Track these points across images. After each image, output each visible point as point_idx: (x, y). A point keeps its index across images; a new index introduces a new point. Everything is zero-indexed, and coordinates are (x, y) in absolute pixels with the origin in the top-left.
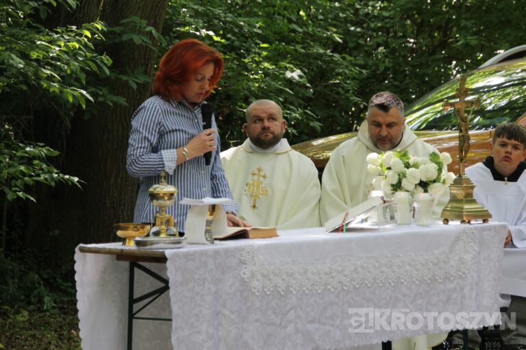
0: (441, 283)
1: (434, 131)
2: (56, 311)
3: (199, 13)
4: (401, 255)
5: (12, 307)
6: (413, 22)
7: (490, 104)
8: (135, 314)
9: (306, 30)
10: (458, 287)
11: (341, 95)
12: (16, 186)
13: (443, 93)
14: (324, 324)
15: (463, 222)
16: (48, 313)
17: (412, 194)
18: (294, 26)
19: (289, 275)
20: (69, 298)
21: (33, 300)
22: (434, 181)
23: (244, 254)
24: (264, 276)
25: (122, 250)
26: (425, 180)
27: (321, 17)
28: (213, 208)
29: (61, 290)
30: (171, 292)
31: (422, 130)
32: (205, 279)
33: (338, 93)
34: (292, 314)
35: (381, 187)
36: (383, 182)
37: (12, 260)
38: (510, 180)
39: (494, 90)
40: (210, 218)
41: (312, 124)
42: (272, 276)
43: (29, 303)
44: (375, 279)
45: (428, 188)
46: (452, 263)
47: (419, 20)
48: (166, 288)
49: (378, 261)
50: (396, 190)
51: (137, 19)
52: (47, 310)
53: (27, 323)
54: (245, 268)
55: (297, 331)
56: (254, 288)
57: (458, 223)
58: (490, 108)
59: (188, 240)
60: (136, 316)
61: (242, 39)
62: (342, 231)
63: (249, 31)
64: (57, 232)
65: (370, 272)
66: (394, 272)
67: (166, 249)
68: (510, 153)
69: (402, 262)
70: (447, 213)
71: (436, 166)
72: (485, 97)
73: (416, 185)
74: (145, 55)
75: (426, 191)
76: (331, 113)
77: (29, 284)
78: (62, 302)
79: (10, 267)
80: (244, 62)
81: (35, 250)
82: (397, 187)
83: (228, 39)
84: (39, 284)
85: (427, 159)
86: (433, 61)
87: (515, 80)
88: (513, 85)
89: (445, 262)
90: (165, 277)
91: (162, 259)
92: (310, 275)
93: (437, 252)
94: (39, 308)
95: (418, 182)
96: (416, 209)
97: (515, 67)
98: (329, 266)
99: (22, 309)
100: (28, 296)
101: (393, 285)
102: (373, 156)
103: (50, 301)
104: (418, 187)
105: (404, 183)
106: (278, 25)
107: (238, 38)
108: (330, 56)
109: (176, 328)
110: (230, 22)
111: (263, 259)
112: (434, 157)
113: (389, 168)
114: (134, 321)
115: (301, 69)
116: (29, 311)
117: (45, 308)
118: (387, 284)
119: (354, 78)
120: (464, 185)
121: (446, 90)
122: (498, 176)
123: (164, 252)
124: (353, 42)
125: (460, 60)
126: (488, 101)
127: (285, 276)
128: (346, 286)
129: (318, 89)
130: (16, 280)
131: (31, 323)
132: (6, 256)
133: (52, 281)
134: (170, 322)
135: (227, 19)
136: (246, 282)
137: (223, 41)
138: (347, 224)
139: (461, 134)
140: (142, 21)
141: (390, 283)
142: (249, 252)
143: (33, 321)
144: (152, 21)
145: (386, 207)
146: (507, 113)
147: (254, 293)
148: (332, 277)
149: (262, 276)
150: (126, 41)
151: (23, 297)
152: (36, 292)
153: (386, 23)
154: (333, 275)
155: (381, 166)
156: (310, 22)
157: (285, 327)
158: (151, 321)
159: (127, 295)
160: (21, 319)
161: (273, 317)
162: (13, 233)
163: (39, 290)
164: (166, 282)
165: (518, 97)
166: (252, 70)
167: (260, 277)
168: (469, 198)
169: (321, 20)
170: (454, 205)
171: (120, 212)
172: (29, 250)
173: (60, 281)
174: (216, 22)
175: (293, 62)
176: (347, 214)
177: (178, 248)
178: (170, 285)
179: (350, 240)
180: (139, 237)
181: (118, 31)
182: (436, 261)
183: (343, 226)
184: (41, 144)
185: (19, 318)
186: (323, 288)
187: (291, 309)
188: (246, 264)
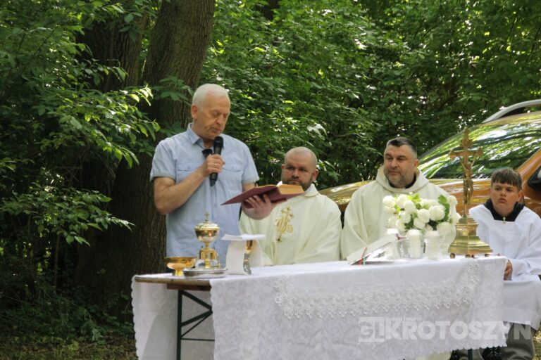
0: (448, 309)
1: (442, 180)
2: (103, 342)
3: (229, 73)
4: (414, 285)
5: (64, 338)
6: (423, 80)
7: (493, 154)
8: (184, 334)
9: (325, 87)
10: (460, 313)
11: (358, 145)
12: (73, 230)
13: (451, 145)
14: (347, 344)
15: (467, 256)
16: (96, 344)
17: (423, 232)
18: (314, 84)
19: (316, 301)
20: (115, 330)
21: (82, 332)
22: (442, 221)
23: (278, 283)
24: (295, 302)
25: (172, 280)
26: (434, 220)
27: (338, 75)
28: (250, 243)
29: (107, 323)
30: (214, 316)
31: (432, 178)
33: (355, 144)
34: (319, 335)
35: (395, 226)
36: (398, 221)
37: (63, 296)
38: (507, 220)
39: (497, 142)
40: (248, 252)
41: (330, 174)
42: (301, 302)
43: (79, 335)
44: (391, 305)
45: (437, 227)
46: (458, 291)
47: (428, 79)
48: (210, 313)
49: (394, 290)
50: (409, 228)
51: (174, 79)
52: (95, 341)
53: (78, 352)
54: (279, 295)
55: (323, 350)
56: (287, 313)
57: (463, 257)
58: (493, 158)
59: (230, 271)
60: (184, 337)
61: (267, 96)
62: (362, 263)
63: (274, 90)
64: (103, 271)
65: (387, 299)
66: (408, 299)
67: (210, 278)
68: (505, 195)
69: (415, 290)
70: (454, 248)
71: (443, 207)
72: (488, 149)
73: (426, 224)
74: (182, 111)
75: (435, 229)
76: (348, 164)
77: (79, 318)
78: (108, 334)
79: (62, 303)
80: (269, 117)
81: (84, 287)
82: (410, 225)
83: (254, 96)
84: (88, 317)
85: (436, 201)
86: (441, 116)
87: (516, 134)
88: (514, 138)
89: (452, 291)
90: (209, 303)
91: (206, 287)
92: (335, 302)
93: (445, 282)
94: (88, 340)
95: (428, 221)
96: (427, 245)
97: (516, 121)
98: (351, 294)
99: (72, 340)
100: (78, 329)
101: (407, 310)
102: (388, 199)
103: (97, 333)
104: (428, 225)
105: (416, 222)
106: (301, 84)
107: (263, 95)
108: (347, 110)
109: (218, 347)
110: (257, 82)
111: (294, 287)
112: (442, 200)
113: (403, 210)
114: (182, 341)
115: (320, 123)
116: (79, 342)
117: (93, 339)
118: (402, 311)
119: (369, 131)
120: (469, 224)
121: (454, 142)
122: (497, 216)
123: (209, 281)
124: (367, 98)
125: (466, 116)
126: (492, 152)
127: (313, 303)
128: (366, 311)
129: (336, 141)
130: (68, 314)
131: (81, 353)
132: (58, 293)
133: (99, 315)
134: (212, 342)
135: (254, 78)
136: (279, 307)
137: (250, 98)
138: (366, 257)
139: (465, 179)
140: (179, 81)
141: (405, 309)
142: (281, 281)
143: (83, 351)
144: (189, 81)
145: (400, 243)
146: (509, 163)
147: (286, 317)
148: (354, 304)
149: (293, 302)
150: (165, 99)
151: (73, 329)
152: (85, 325)
153: (398, 82)
154: (355, 302)
155: (396, 207)
156: (328, 80)
157: (313, 347)
158: (197, 342)
159: (176, 319)
160: (72, 349)
161: (302, 337)
162: (64, 272)
163: (87, 323)
164: (210, 307)
165: (519, 148)
166: (276, 125)
167: (291, 303)
168: (473, 235)
169: (339, 78)
170: (460, 241)
171: (160, 253)
172: (78, 287)
173: (106, 315)
174: (244, 81)
175: (313, 116)
176: (366, 249)
177: (221, 278)
178: (213, 309)
179: (369, 272)
180: (187, 268)
181: (158, 90)
182: (444, 291)
183: (363, 259)
184: (96, 192)
185: (71, 348)
186: (346, 313)
187: (318, 331)
188: (279, 291)
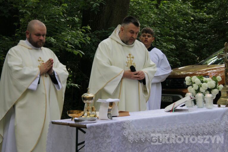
0: (217, 133)
4: (199, 122)
8: (79, 150)
15: (227, 106)
17: (204, 94)
19: (147, 133)
22: (214, 88)
23: (125, 125)
26: (210, 88)
28: (111, 104)
32: (104, 136)
40: (110, 108)
41: (177, 63)
42: (138, 134)
45: (211, 91)
46: (222, 124)
49: (188, 125)
50: (197, 92)
54: (126, 131)
56: (130, 140)
57: (224, 106)
62: (172, 111)
65: (184, 130)
66: (196, 129)
69: (199, 125)
71: (215, 82)
73: (206, 90)
75: (210, 93)
85: (211, 79)
89: (219, 124)
93: (215, 120)
96: (206, 101)
98: (165, 128)
102: (188, 78)
105: (201, 89)
111: (134, 126)
112: (214, 78)
113: (194, 83)
123: (86, 125)
127: (144, 134)
136: (126, 137)
138: (175, 108)
142: (127, 123)
145: (192, 101)
147: (129, 142)
149: (134, 134)
154: (168, 132)
155: (191, 82)
167: (132, 134)
176: (174, 104)
177: (94, 123)
180: (77, 117)
182: (215, 124)
183: (173, 109)
187: (146, 148)
188: (126, 129)
